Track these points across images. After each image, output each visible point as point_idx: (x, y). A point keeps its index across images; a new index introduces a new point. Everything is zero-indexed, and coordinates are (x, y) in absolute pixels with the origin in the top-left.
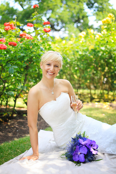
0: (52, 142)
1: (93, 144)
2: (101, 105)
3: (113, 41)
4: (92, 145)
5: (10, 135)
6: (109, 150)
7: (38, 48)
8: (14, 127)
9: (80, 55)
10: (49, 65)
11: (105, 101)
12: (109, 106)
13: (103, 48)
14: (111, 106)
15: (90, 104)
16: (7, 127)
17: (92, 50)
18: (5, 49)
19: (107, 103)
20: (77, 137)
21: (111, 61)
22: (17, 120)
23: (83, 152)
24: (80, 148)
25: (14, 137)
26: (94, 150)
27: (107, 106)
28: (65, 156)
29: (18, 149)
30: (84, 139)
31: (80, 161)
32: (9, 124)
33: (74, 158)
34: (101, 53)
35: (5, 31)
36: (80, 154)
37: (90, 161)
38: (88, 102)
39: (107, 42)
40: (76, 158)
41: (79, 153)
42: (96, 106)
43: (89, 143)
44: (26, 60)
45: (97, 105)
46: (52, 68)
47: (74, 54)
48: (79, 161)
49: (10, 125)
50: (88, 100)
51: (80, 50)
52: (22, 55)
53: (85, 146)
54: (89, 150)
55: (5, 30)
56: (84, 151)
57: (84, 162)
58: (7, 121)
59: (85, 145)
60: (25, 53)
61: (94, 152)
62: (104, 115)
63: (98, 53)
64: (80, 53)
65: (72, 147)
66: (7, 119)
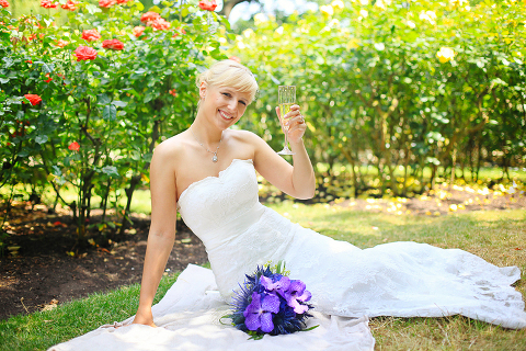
0: (210, 292)
1: (298, 289)
2: (382, 204)
3: (413, 25)
4: (294, 293)
5: (112, 277)
6: (343, 308)
7: (185, 55)
8: (127, 260)
9: (322, 66)
10: (228, 95)
11: (396, 195)
12: (405, 208)
13: (380, 47)
14: (408, 206)
15: (353, 202)
16: (105, 260)
17: (352, 51)
18: (92, 58)
19: (399, 199)
20: (259, 275)
21: (408, 80)
22: (136, 241)
23: (271, 309)
24: (262, 299)
25: (123, 283)
26: (301, 303)
27: (400, 206)
28: (229, 321)
29: (124, 307)
30: (276, 278)
31: (263, 329)
32: (113, 252)
33: (248, 323)
34: (377, 59)
35: (100, 11)
36: (264, 312)
37: (290, 331)
38: (348, 198)
39: (393, 29)
40: (254, 323)
41: (260, 311)
42: (368, 208)
43: (287, 286)
44: (151, 84)
45: (370, 204)
46: (233, 104)
47: (304, 65)
48: (259, 329)
49: (117, 255)
50: (350, 192)
51: (321, 53)
52: (141, 72)
53: (278, 294)
54: (284, 301)
55: (101, 7)
56: (272, 306)
57: (274, 333)
58: (109, 247)
59: (277, 292)
60: (150, 68)
61: (299, 309)
62: (376, 228)
63: (369, 60)
64: (320, 60)
65: (246, 295)
66: (110, 241)
